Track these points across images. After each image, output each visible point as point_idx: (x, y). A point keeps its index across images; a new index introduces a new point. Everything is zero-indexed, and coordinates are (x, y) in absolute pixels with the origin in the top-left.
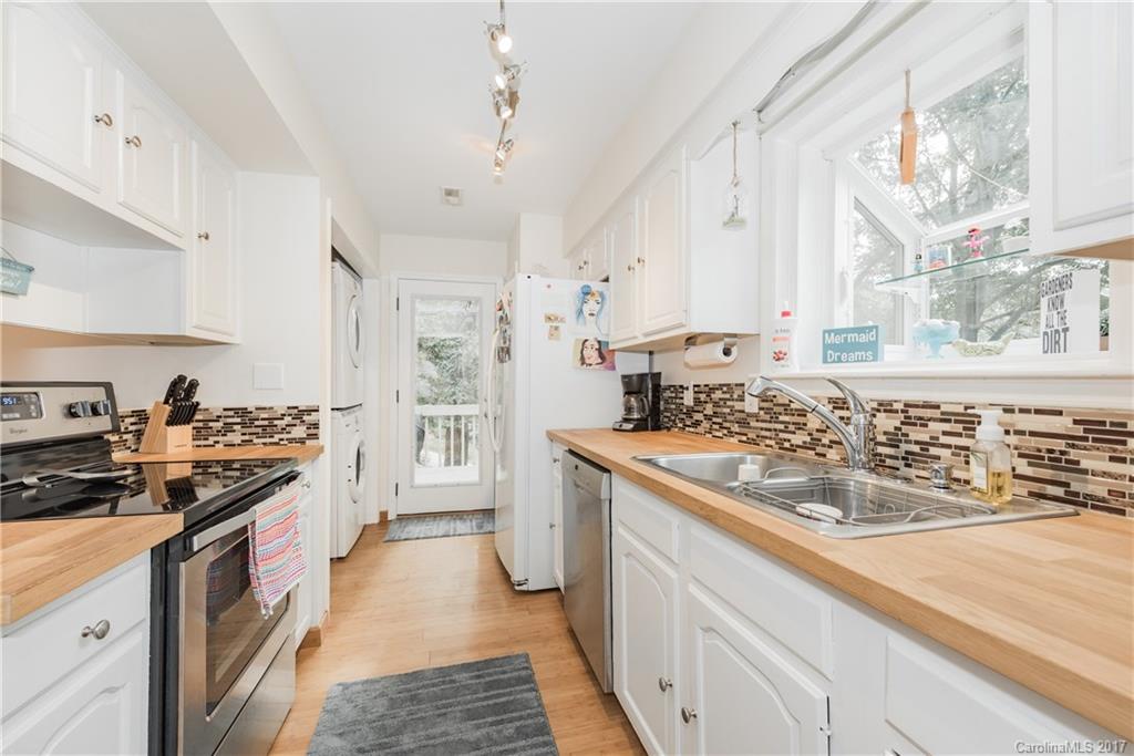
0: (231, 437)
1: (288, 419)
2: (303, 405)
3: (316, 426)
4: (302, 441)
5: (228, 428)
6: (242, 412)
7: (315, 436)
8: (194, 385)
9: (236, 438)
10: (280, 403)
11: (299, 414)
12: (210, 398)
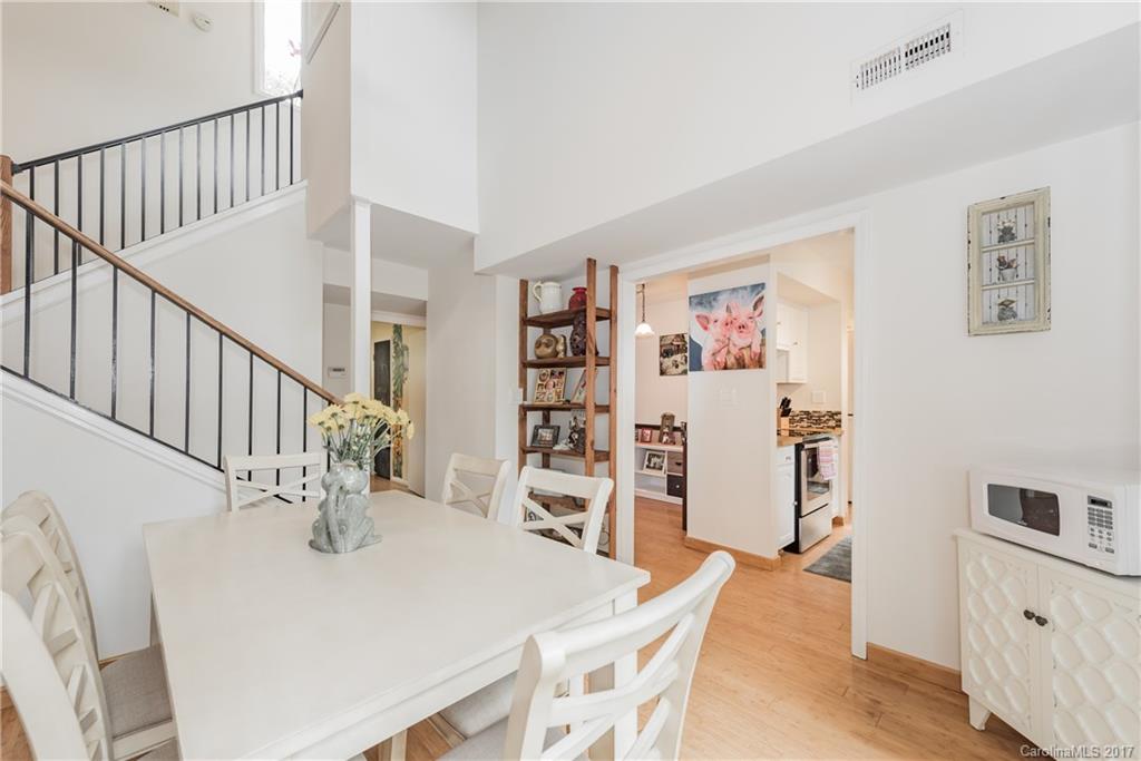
0: (802, 424)
1: (827, 417)
2: (833, 411)
3: (840, 421)
4: (834, 428)
5: (802, 420)
6: (807, 413)
7: (840, 426)
8: (789, 401)
9: (805, 424)
10: (823, 409)
11: (832, 415)
12: (795, 407)
